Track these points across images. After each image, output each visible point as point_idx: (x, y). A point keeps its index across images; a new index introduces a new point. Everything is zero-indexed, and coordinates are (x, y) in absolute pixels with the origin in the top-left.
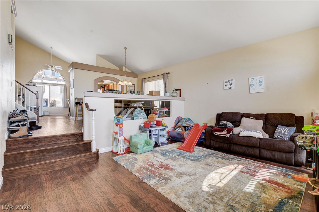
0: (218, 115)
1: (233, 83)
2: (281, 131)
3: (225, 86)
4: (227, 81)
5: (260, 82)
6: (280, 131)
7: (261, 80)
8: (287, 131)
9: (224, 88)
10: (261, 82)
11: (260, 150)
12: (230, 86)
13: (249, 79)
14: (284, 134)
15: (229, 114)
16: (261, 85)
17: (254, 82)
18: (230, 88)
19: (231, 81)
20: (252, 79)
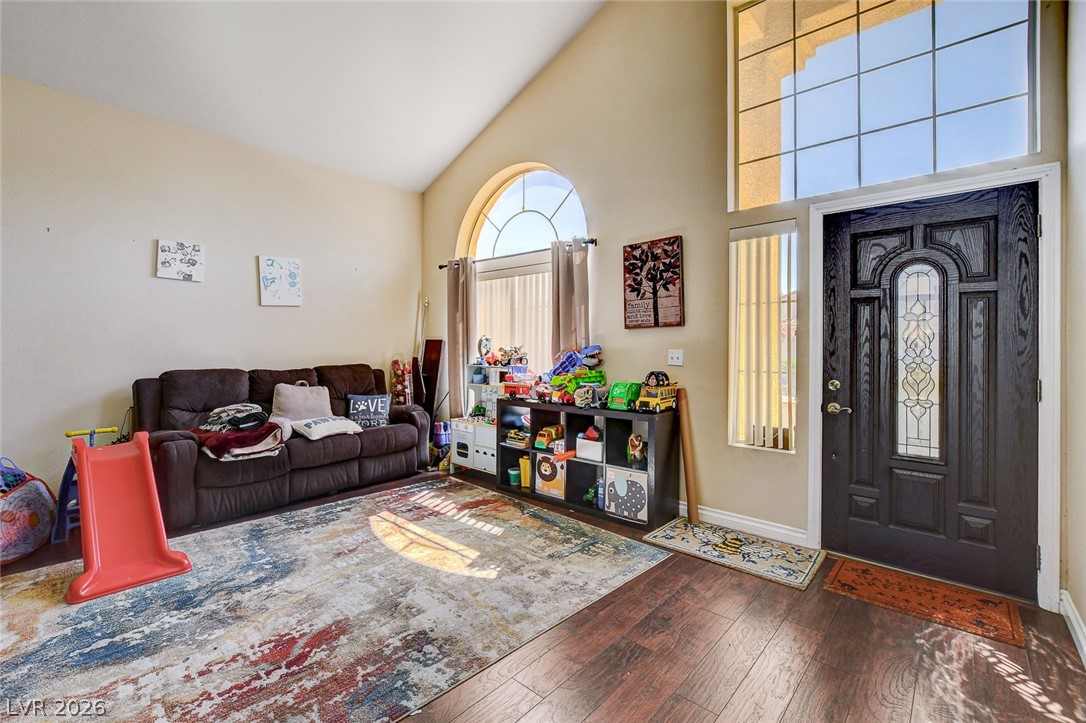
0: (139, 386)
1: (199, 258)
2: (368, 406)
3: (163, 263)
4: (173, 245)
5: (290, 276)
6: (362, 407)
7: (293, 270)
8: (380, 405)
9: (156, 270)
10: (292, 275)
11: (360, 465)
12: (187, 270)
13: (258, 258)
14: (376, 412)
15: (207, 379)
16: (293, 285)
17: (274, 272)
18: (188, 278)
19: (189, 250)
20: (270, 263)
